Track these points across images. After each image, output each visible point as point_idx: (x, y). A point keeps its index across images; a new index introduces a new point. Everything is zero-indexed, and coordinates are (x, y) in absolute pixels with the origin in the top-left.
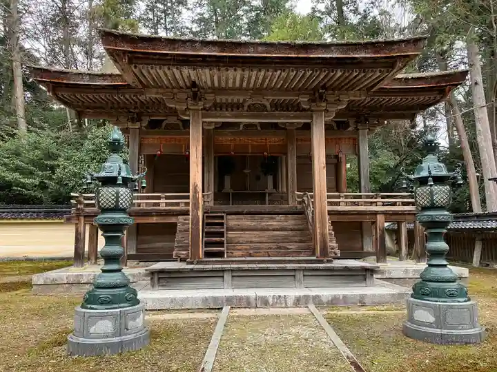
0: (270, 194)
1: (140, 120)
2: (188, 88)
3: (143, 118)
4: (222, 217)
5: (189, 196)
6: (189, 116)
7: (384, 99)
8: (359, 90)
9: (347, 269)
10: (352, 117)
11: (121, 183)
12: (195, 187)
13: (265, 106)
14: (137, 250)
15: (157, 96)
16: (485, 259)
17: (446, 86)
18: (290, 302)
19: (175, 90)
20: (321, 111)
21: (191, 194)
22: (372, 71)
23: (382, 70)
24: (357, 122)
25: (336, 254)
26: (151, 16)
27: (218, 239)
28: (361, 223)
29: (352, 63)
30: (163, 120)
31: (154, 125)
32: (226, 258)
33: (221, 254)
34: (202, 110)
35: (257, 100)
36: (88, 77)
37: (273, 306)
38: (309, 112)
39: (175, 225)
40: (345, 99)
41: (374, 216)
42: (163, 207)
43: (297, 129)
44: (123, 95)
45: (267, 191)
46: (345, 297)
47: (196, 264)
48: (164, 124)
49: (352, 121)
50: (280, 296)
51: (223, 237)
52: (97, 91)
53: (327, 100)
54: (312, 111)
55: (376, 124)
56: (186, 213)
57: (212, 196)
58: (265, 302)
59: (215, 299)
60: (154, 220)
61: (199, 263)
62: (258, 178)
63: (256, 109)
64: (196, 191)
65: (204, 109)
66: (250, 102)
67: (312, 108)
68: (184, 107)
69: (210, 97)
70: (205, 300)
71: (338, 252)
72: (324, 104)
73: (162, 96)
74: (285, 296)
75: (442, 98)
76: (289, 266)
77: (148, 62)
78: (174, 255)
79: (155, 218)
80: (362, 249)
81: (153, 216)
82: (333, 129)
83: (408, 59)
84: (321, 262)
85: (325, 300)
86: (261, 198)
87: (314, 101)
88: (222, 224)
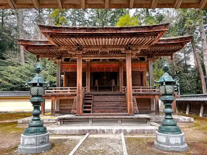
0: (113, 87)
1: (61, 58)
2: (76, 46)
3: (62, 58)
4: (91, 97)
5: (76, 88)
6: (77, 57)
7: (158, 48)
8: (145, 45)
9: (139, 118)
10: (146, 55)
11: (39, 85)
12: (79, 85)
13: (107, 52)
14: (60, 109)
15: (64, 49)
16: (205, 113)
17: (184, 42)
18: (114, 132)
19: (71, 47)
20: (130, 54)
21: (77, 87)
22: (148, 38)
23: (152, 37)
24: (148, 57)
25: (137, 112)
26: (73, 17)
27: (89, 106)
28: (150, 99)
29: (139, 35)
30: (70, 58)
31: (67, 60)
32: (91, 114)
33: (89, 112)
34: (82, 54)
35: (105, 50)
36: (39, 42)
37: (107, 133)
38: (125, 55)
39: (73, 99)
40: (140, 49)
41: (154, 96)
42: (69, 93)
43: (123, 61)
44: (53, 49)
45: (112, 86)
46: (136, 130)
47: (79, 116)
48: (70, 60)
49: (146, 57)
50: (110, 130)
51: (91, 105)
52: (43, 47)
53: (132, 49)
54: (126, 54)
55: (156, 58)
56: (76, 95)
57: (89, 88)
58: (103, 132)
59: (84, 130)
60: (65, 98)
61: (80, 115)
62: (109, 81)
63: (104, 54)
64: (79, 87)
65: (83, 54)
66: (101, 51)
67: (126, 53)
68: (75, 54)
69: (85, 49)
70: (80, 131)
71: (138, 111)
72: (131, 51)
73: (66, 49)
74: (112, 129)
75: (182, 47)
76: (115, 117)
77: (58, 36)
78: (72, 112)
79: (66, 97)
80: (150, 109)
81: (64, 96)
82: (138, 61)
83: (163, 32)
84: (129, 115)
85: (128, 131)
86: (110, 89)
87: (127, 50)
88: (91, 99)
